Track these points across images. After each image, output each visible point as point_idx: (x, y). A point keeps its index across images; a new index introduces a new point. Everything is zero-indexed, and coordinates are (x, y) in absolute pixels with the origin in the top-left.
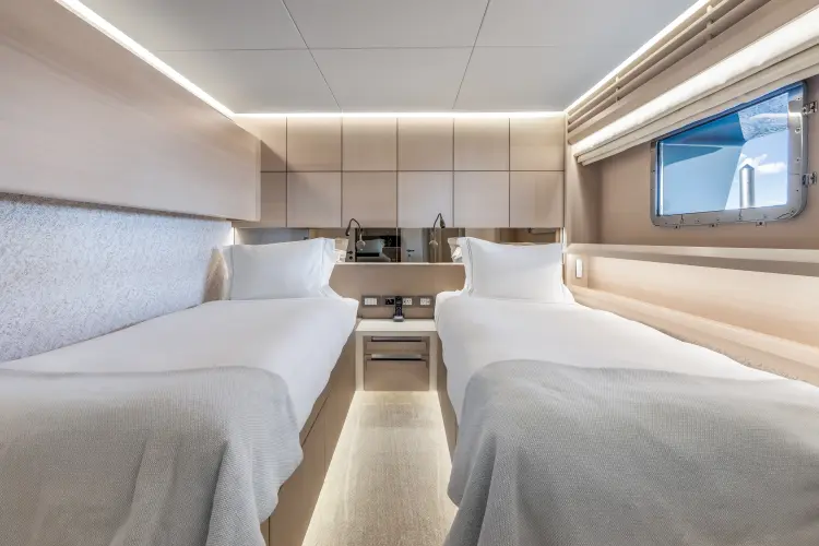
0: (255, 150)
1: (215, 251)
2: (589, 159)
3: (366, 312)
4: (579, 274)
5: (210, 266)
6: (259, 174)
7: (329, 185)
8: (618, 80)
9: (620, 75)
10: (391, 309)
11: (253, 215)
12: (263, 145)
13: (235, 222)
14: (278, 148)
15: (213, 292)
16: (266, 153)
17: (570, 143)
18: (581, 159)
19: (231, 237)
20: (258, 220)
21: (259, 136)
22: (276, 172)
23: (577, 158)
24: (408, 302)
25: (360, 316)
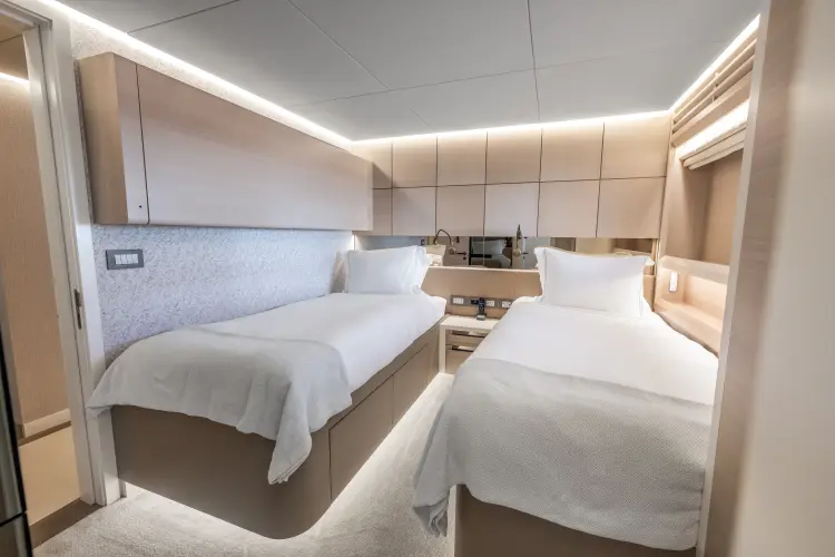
0: (367, 172)
1: (339, 255)
2: (694, 163)
3: (454, 309)
4: (673, 287)
5: (335, 267)
6: (371, 192)
7: (425, 199)
8: (718, 75)
9: (719, 70)
10: (475, 309)
11: (367, 226)
12: (374, 167)
13: (355, 232)
14: (385, 168)
15: (337, 285)
16: (376, 173)
17: (674, 146)
18: (688, 162)
19: (352, 243)
20: (371, 229)
21: (370, 159)
22: (384, 188)
23: (683, 161)
24: (491, 303)
25: (448, 312)
